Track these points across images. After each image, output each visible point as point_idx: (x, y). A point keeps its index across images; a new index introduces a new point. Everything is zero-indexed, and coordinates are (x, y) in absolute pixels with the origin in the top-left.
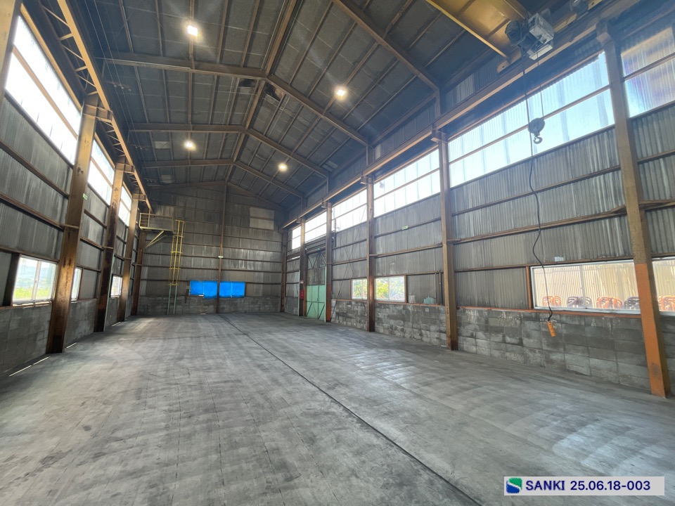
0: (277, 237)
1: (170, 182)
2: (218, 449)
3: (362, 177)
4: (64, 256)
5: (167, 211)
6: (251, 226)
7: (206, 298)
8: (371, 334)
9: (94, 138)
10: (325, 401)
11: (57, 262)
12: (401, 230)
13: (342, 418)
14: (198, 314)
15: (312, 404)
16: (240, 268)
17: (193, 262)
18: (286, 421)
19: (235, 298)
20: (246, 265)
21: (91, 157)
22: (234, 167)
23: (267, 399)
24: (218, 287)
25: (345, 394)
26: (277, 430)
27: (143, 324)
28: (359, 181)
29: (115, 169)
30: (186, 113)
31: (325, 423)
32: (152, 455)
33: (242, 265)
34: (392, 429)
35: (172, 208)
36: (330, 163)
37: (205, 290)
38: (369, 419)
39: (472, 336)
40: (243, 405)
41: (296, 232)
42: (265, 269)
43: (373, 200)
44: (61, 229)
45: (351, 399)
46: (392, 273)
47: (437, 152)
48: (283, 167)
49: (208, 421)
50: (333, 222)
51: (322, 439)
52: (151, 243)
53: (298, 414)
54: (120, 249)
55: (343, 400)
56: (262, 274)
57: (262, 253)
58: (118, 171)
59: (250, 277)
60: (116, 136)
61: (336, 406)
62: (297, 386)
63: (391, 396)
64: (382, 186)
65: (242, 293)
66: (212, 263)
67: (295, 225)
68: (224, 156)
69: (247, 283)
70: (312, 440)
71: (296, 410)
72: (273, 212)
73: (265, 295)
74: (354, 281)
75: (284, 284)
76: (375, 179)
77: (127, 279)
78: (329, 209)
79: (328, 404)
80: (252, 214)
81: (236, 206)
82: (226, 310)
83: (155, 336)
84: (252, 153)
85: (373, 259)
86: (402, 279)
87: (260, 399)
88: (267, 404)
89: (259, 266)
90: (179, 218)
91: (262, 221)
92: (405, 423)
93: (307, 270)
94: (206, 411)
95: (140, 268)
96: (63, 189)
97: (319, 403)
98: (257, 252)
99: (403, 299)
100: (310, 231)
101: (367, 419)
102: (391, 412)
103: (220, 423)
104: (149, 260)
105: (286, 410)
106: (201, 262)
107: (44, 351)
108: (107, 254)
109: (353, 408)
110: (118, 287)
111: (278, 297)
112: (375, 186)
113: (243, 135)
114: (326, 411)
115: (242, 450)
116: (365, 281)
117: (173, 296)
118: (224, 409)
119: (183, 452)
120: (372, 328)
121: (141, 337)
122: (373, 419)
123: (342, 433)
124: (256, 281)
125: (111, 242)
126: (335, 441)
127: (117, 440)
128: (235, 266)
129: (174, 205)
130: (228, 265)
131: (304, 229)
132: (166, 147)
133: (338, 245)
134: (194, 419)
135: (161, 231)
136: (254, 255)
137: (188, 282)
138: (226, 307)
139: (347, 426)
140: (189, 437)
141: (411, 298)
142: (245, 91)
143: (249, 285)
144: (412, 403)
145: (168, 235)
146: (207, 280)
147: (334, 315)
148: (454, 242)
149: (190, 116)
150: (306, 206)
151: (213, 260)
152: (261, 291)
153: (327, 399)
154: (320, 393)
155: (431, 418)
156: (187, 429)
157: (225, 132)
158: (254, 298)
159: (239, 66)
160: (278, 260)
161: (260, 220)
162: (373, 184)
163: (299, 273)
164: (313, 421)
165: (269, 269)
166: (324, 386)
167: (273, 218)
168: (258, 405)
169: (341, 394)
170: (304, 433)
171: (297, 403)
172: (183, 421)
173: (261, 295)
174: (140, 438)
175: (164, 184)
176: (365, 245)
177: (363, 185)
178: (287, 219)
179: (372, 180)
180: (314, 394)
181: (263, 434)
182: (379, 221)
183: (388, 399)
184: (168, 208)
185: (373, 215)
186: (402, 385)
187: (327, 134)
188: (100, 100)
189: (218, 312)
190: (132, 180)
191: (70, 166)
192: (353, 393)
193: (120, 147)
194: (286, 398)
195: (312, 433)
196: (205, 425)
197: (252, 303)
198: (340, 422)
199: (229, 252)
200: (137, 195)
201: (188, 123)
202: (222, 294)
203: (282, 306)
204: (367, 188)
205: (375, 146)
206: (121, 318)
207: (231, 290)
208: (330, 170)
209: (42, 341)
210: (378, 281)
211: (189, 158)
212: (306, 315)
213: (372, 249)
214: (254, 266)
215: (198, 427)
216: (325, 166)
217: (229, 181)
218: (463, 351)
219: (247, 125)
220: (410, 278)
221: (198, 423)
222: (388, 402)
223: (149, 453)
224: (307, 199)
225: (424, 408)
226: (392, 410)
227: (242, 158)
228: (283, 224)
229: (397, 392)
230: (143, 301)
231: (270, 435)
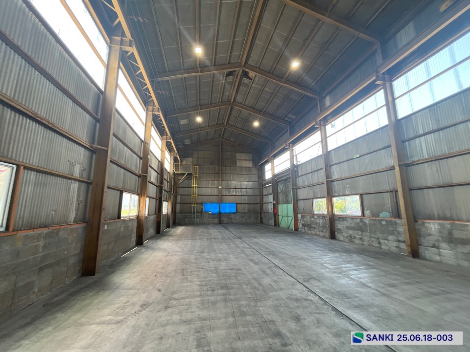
0: (255, 172)
1: (189, 143)
2: (233, 314)
3: (316, 122)
4: (141, 192)
5: (188, 161)
6: (237, 166)
7: (213, 214)
8: (333, 241)
9: (152, 125)
10: (302, 290)
11: (138, 195)
12: (353, 159)
13: (319, 305)
14: (209, 224)
15: (293, 291)
16: (232, 194)
17: (204, 191)
18: (277, 302)
19: (230, 213)
20: (236, 192)
21: (151, 135)
22: (225, 129)
23: (260, 284)
24: (220, 207)
25: (318, 286)
26: (270, 307)
27: (180, 230)
28: (314, 125)
29: (162, 140)
30: (197, 100)
31: (306, 307)
32: (195, 312)
33: (233, 192)
34: (364, 319)
35: (191, 159)
36: (290, 116)
37: (212, 209)
38: (342, 309)
39: (434, 246)
40: (245, 286)
41: (268, 167)
42: (249, 194)
43: (326, 138)
44: (139, 176)
45: (324, 291)
46: (347, 193)
47: (382, 91)
48: (256, 124)
49: (224, 294)
50: (295, 157)
51: (305, 319)
52: (181, 181)
53: (284, 297)
54: (166, 186)
55: (318, 291)
56: (247, 197)
57: (246, 183)
58: (163, 141)
59: (238, 199)
60: (162, 121)
61: (313, 295)
62: (281, 277)
63: (358, 292)
64: (333, 126)
65: (235, 211)
66: (215, 192)
67: (267, 162)
68: (219, 123)
69: (237, 204)
70: (297, 319)
71: (282, 294)
72: (251, 155)
73: (249, 211)
74: (315, 200)
75: (262, 204)
76: (327, 122)
77: (170, 203)
78: (291, 148)
79: (306, 293)
80: (237, 158)
81: (228, 153)
82: (225, 222)
83: (186, 238)
84: (236, 118)
85: (330, 183)
86: (357, 197)
87: (255, 284)
88: (260, 288)
89: (244, 192)
90: (195, 165)
91: (244, 162)
92: (376, 316)
93: (277, 193)
94: (222, 288)
95: (176, 196)
96: (139, 155)
97: (298, 291)
98: (242, 183)
99: (359, 213)
100: (277, 166)
101: (340, 309)
102: (362, 306)
103: (232, 297)
104: (181, 191)
105: (275, 293)
106: (209, 191)
107: (134, 244)
108: (160, 189)
109: (328, 298)
110: (166, 208)
111: (258, 212)
112: (327, 127)
113: (230, 108)
114: (305, 298)
115: (249, 318)
116: (324, 200)
117: (194, 213)
118: (233, 288)
119: (212, 313)
120: (333, 236)
121: (180, 238)
122: (346, 310)
123: (321, 317)
124: (243, 202)
125: (162, 182)
126: (316, 322)
127: (175, 299)
128: (229, 193)
129: (192, 157)
130: (225, 192)
131: (273, 165)
132: (186, 123)
133: (300, 174)
134: (216, 292)
135: (186, 173)
136: (241, 185)
137: (202, 204)
138: (225, 219)
139: (324, 312)
140: (214, 303)
141: (367, 213)
142: (230, 78)
143: (238, 205)
144: (380, 301)
145: (190, 175)
146: (212, 203)
147: (300, 226)
148: (406, 164)
149: (198, 101)
150: (274, 149)
151: (216, 189)
152: (246, 209)
153: (304, 289)
154: (299, 284)
155: (401, 315)
156: (212, 298)
157: (219, 108)
158: (243, 213)
159: (225, 64)
160: (257, 188)
161: (243, 161)
162: (325, 126)
163: (272, 196)
164: (296, 304)
165: (251, 194)
166: (300, 279)
167: (251, 159)
168: (254, 288)
169: (315, 285)
170: (291, 312)
171: (282, 289)
172: (209, 293)
173: (246, 211)
174: (187, 300)
175: (186, 145)
176: (322, 173)
177: (317, 128)
178: (261, 159)
179: (324, 123)
180: (293, 284)
181: (261, 309)
182: (333, 154)
183: (357, 295)
184: (189, 159)
185: (327, 149)
186: (368, 284)
187: (287, 95)
188: (154, 103)
189: (220, 223)
190: (170, 145)
191: (142, 141)
192: (325, 287)
193: (164, 127)
194: (273, 284)
195: (296, 313)
196: (223, 297)
197: (241, 217)
198: (317, 308)
199: (225, 183)
200: (172, 153)
201: (197, 106)
202: (222, 211)
203: (261, 219)
204: (321, 130)
205: (324, 98)
206: (168, 227)
207: (228, 209)
208: (290, 120)
209: (134, 239)
210: (335, 200)
211: (200, 127)
212: (279, 226)
213: (328, 176)
214: (241, 192)
215: (219, 298)
216: (286, 119)
217: (222, 138)
218: (424, 259)
219: (232, 101)
220: (364, 196)
221: (218, 295)
222: (357, 297)
223: (193, 310)
224: (274, 143)
225: (392, 306)
226: (362, 304)
227: (230, 122)
228: (258, 163)
229: (365, 290)
230: (179, 216)
231: (266, 309)
